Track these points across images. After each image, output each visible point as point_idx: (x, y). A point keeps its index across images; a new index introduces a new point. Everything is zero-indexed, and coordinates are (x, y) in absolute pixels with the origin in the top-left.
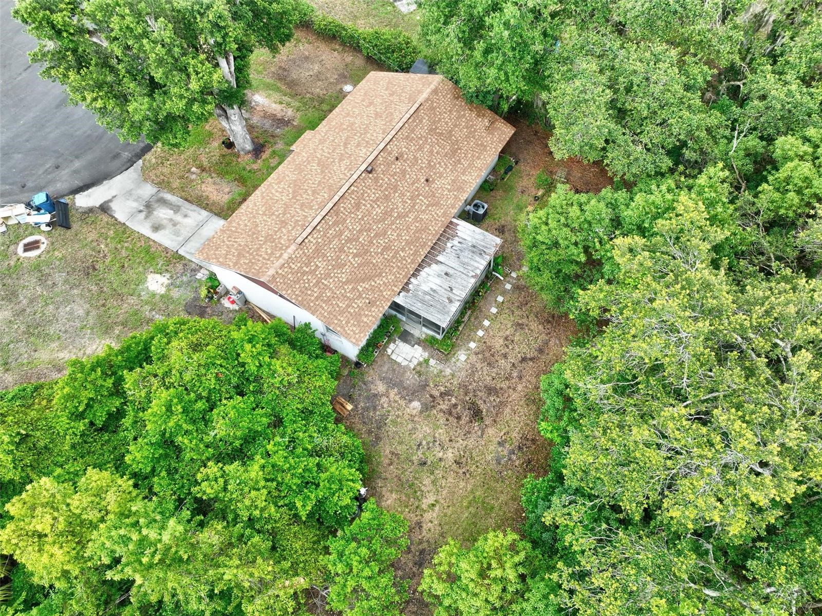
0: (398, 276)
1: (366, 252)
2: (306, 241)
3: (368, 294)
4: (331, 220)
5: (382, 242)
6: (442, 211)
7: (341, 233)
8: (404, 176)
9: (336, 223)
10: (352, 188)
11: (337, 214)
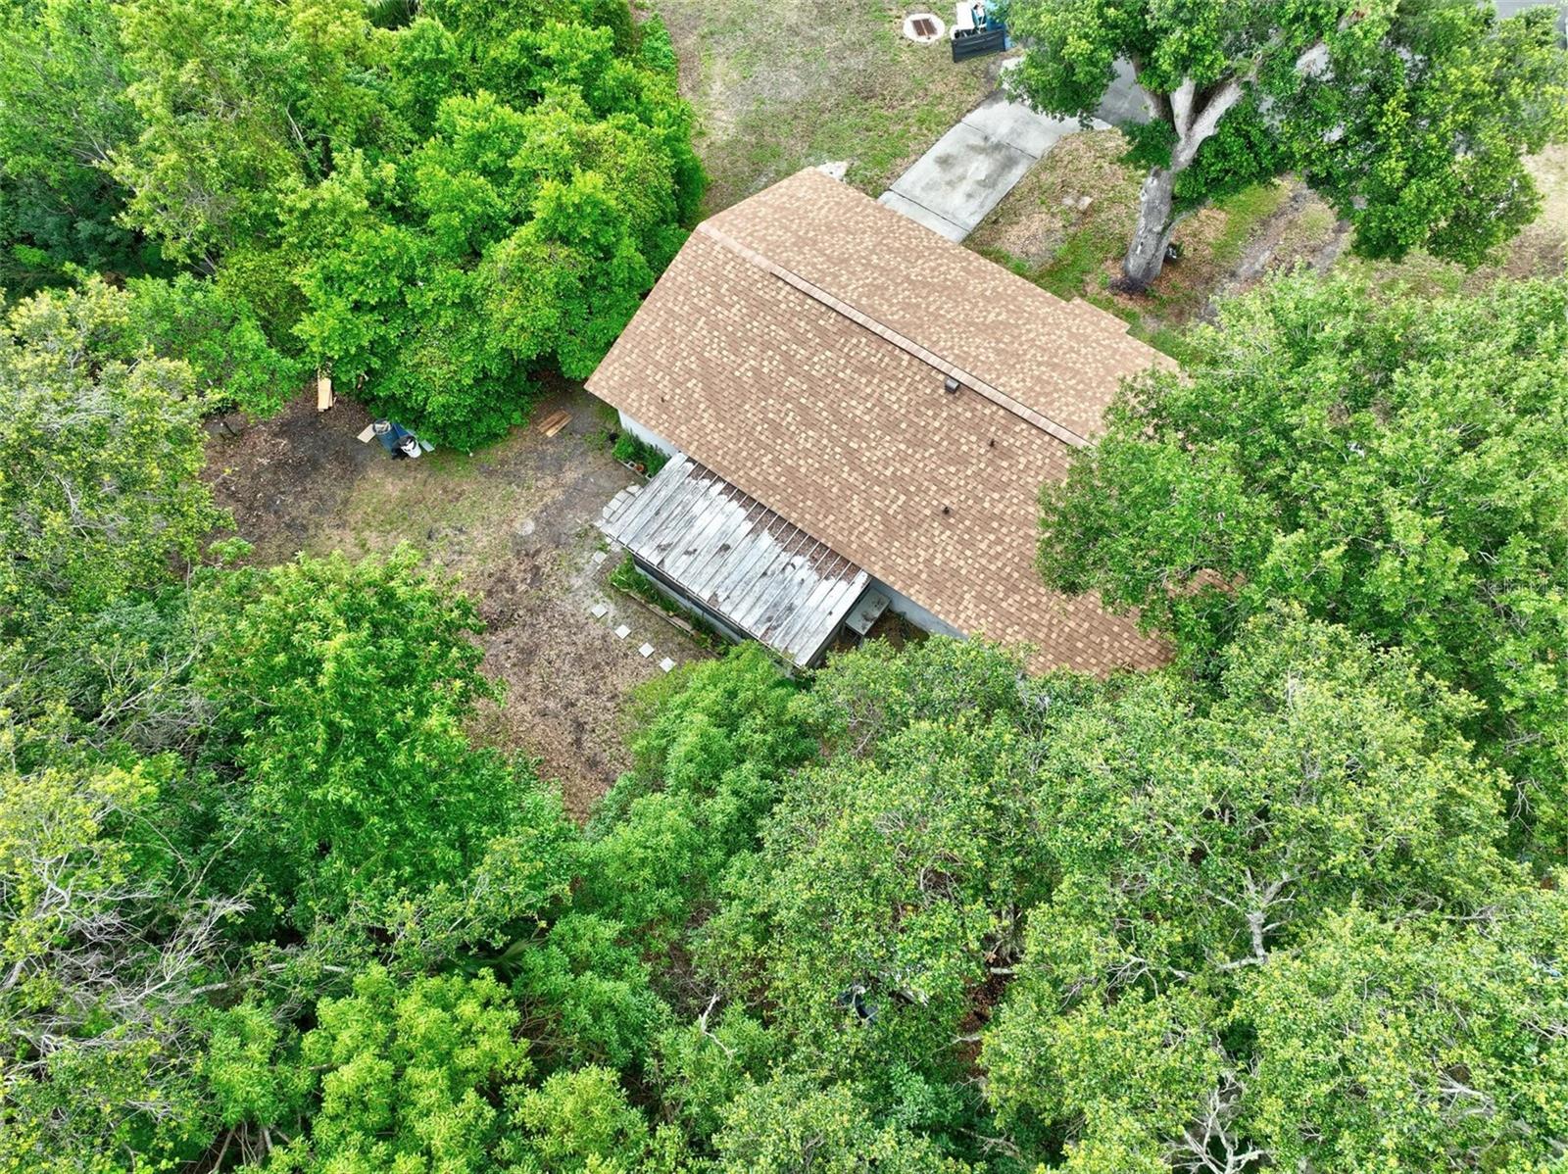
0: (720, 452)
1: (766, 392)
2: (780, 284)
3: (681, 397)
4: (829, 322)
5: (789, 419)
6: (874, 544)
7: (803, 343)
8: (951, 461)
9: (822, 332)
10: (906, 357)
11: (841, 333)
